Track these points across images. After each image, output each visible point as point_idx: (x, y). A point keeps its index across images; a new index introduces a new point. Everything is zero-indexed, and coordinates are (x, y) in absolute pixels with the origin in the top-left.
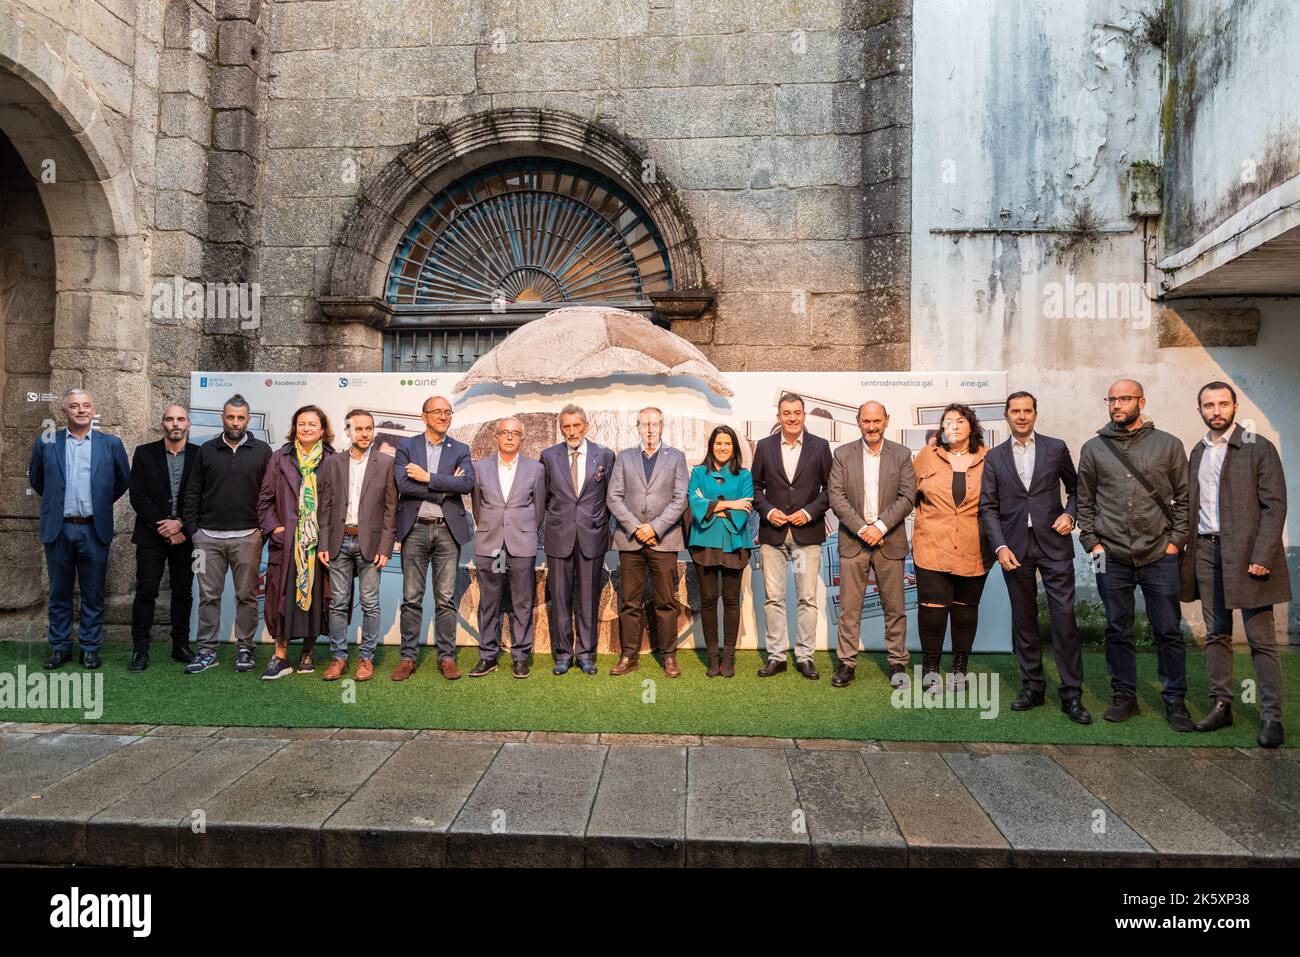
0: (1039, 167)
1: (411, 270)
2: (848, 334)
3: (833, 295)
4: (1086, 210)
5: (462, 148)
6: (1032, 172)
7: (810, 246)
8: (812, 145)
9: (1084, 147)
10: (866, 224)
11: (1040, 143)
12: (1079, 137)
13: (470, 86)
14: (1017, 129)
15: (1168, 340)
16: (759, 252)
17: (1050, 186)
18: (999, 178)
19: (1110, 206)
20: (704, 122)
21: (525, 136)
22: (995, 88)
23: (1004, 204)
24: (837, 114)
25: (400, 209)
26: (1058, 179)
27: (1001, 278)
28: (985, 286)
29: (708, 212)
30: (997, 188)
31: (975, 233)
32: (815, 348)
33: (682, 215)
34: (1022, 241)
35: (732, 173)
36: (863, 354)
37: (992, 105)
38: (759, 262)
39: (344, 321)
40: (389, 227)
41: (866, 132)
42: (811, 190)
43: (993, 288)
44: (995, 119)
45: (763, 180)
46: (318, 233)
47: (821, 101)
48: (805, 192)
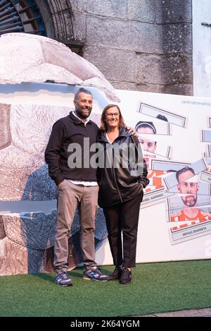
3: (147, 54)
7: (134, 24)
10: (165, 16)
16: (107, 24)
32: (138, 84)
38: (107, 30)
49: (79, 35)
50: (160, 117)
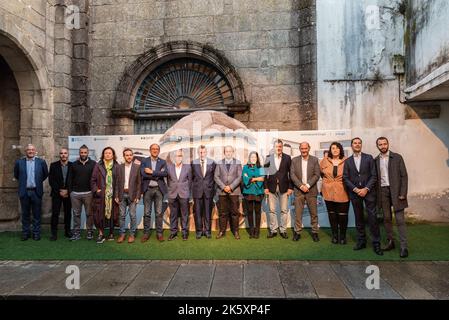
0: (361, 56)
1: (143, 98)
2: (296, 117)
3: (290, 104)
4: (378, 72)
5: (160, 56)
6: (359, 59)
7: (282, 87)
8: (282, 51)
9: (377, 50)
12: (375, 46)
13: (162, 34)
14: (353, 44)
15: (408, 117)
16: (264, 89)
17: (365, 64)
18: (347, 61)
19: (386, 70)
20: (244, 44)
21: (181, 51)
22: (346, 30)
23: (349, 71)
24: (290, 40)
25: (139, 77)
26: (368, 61)
27: (349, 97)
28: (343, 99)
29: (247, 76)
30: (347, 65)
31: (339, 81)
32: (284, 122)
33: (237, 77)
34: (356, 83)
35: (254, 61)
36: (301, 124)
37: (344, 36)
38: (264, 93)
39: (120, 116)
41: (300, 46)
42: (282, 67)
43: (346, 100)
44: (346, 40)
45: (265, 64)
46: (111, 85)
47: (285, 36)
48: (280, 68)
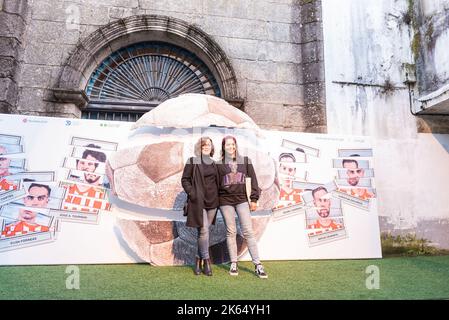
0: (371, 61)
1: (98, 84)
2: (299, 121)
3: (292, 106)
4: (389, 79)
5: (130, 30)
6: (368, 63)
7: (282, 85)
8: (282, 46)
9: (386, 56)
10: (304, 78)
11: (370, 52)
12: (384, 52)
13: (135, 5)
14: (362, 47)
15: (421, 130)
16: (262, 86)
17: (375, 69)
18: (356, 64)
19: (398, 79)
20: (238, 32)
21: (160, 28)
22: (353, 31)
23: (359, 74)
24: (291, 36)
25: (97, 54)
26: (378, 66)
27: (359, 102)
28: (354, 105)
29: (240, 68)
30: (356, 68)
31: (349, 84)
32: (285, 127)
33: (229, 66)
34: (367, 88)
35: (250, 53)
36: (305, 131)
37: (352, 37)
38: (262, 90)
39: (65, 101)
40: (91, 61)
41: (303, 44)
42: (282, 63)
43: (357, 105)
44: (354, 42)
45: (262, 58)
46: (54, 60)
47: (285, 31)
48: (280, 64)
49: (241, 94)
50: (298, 150)
